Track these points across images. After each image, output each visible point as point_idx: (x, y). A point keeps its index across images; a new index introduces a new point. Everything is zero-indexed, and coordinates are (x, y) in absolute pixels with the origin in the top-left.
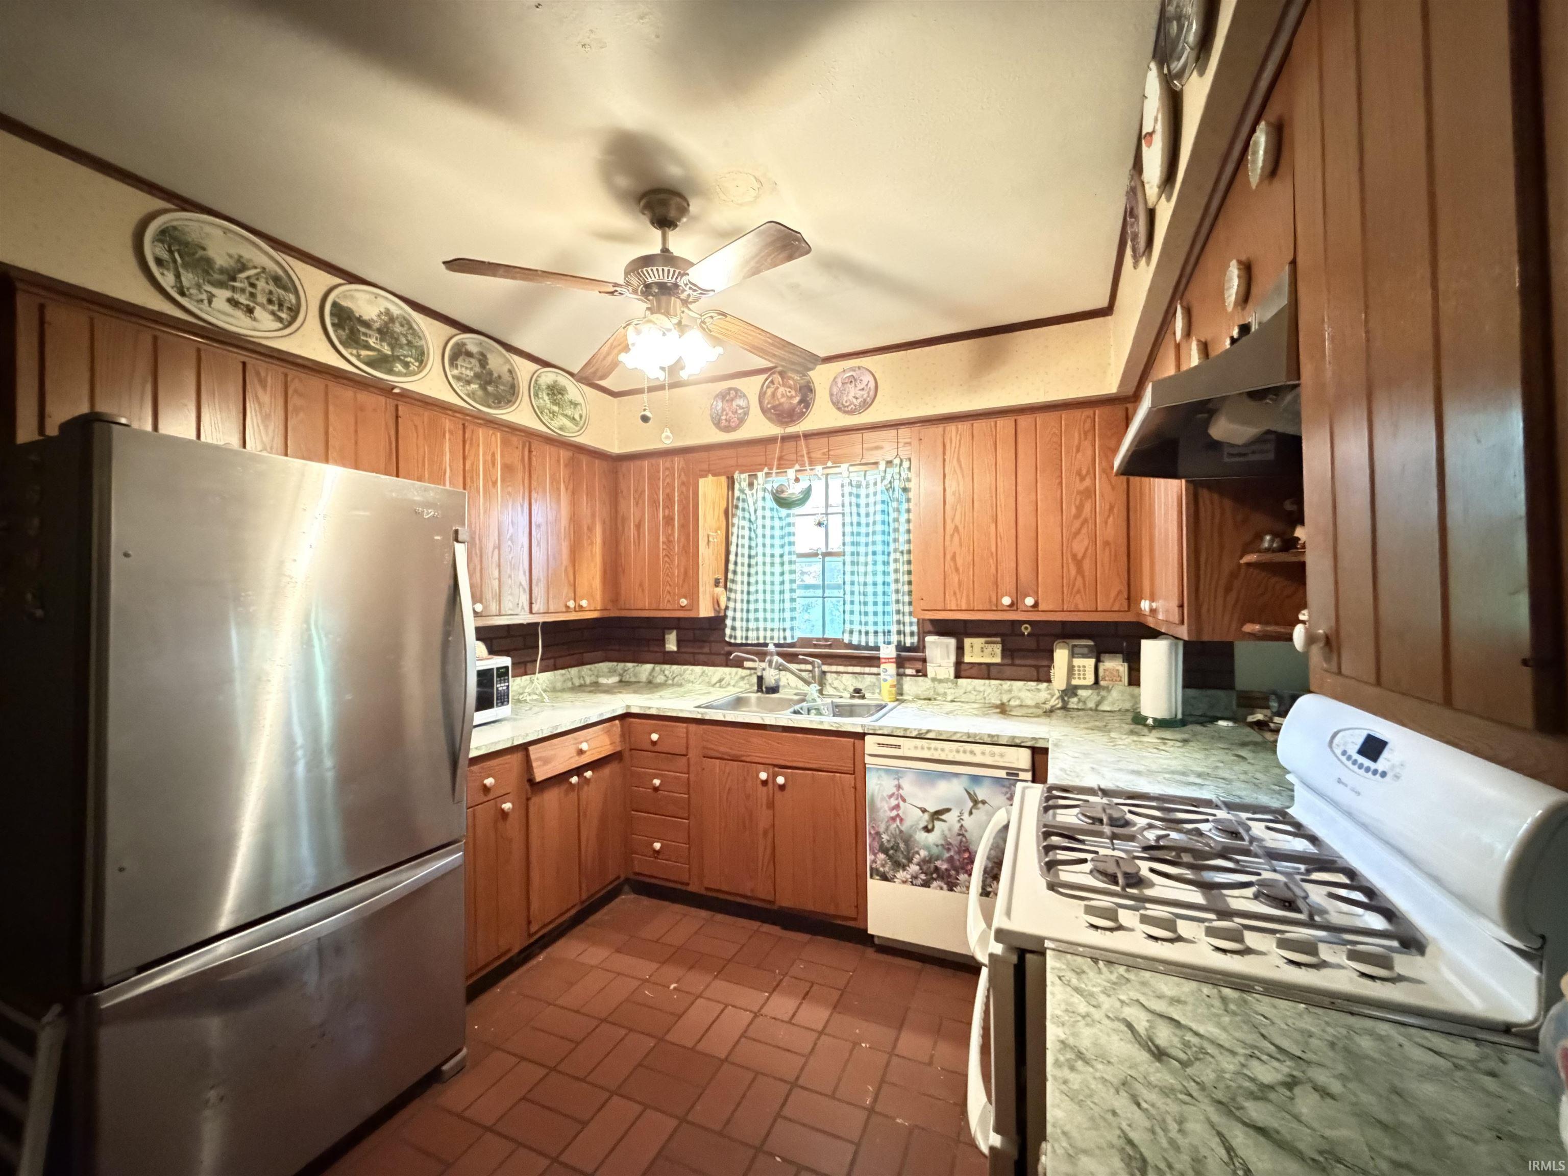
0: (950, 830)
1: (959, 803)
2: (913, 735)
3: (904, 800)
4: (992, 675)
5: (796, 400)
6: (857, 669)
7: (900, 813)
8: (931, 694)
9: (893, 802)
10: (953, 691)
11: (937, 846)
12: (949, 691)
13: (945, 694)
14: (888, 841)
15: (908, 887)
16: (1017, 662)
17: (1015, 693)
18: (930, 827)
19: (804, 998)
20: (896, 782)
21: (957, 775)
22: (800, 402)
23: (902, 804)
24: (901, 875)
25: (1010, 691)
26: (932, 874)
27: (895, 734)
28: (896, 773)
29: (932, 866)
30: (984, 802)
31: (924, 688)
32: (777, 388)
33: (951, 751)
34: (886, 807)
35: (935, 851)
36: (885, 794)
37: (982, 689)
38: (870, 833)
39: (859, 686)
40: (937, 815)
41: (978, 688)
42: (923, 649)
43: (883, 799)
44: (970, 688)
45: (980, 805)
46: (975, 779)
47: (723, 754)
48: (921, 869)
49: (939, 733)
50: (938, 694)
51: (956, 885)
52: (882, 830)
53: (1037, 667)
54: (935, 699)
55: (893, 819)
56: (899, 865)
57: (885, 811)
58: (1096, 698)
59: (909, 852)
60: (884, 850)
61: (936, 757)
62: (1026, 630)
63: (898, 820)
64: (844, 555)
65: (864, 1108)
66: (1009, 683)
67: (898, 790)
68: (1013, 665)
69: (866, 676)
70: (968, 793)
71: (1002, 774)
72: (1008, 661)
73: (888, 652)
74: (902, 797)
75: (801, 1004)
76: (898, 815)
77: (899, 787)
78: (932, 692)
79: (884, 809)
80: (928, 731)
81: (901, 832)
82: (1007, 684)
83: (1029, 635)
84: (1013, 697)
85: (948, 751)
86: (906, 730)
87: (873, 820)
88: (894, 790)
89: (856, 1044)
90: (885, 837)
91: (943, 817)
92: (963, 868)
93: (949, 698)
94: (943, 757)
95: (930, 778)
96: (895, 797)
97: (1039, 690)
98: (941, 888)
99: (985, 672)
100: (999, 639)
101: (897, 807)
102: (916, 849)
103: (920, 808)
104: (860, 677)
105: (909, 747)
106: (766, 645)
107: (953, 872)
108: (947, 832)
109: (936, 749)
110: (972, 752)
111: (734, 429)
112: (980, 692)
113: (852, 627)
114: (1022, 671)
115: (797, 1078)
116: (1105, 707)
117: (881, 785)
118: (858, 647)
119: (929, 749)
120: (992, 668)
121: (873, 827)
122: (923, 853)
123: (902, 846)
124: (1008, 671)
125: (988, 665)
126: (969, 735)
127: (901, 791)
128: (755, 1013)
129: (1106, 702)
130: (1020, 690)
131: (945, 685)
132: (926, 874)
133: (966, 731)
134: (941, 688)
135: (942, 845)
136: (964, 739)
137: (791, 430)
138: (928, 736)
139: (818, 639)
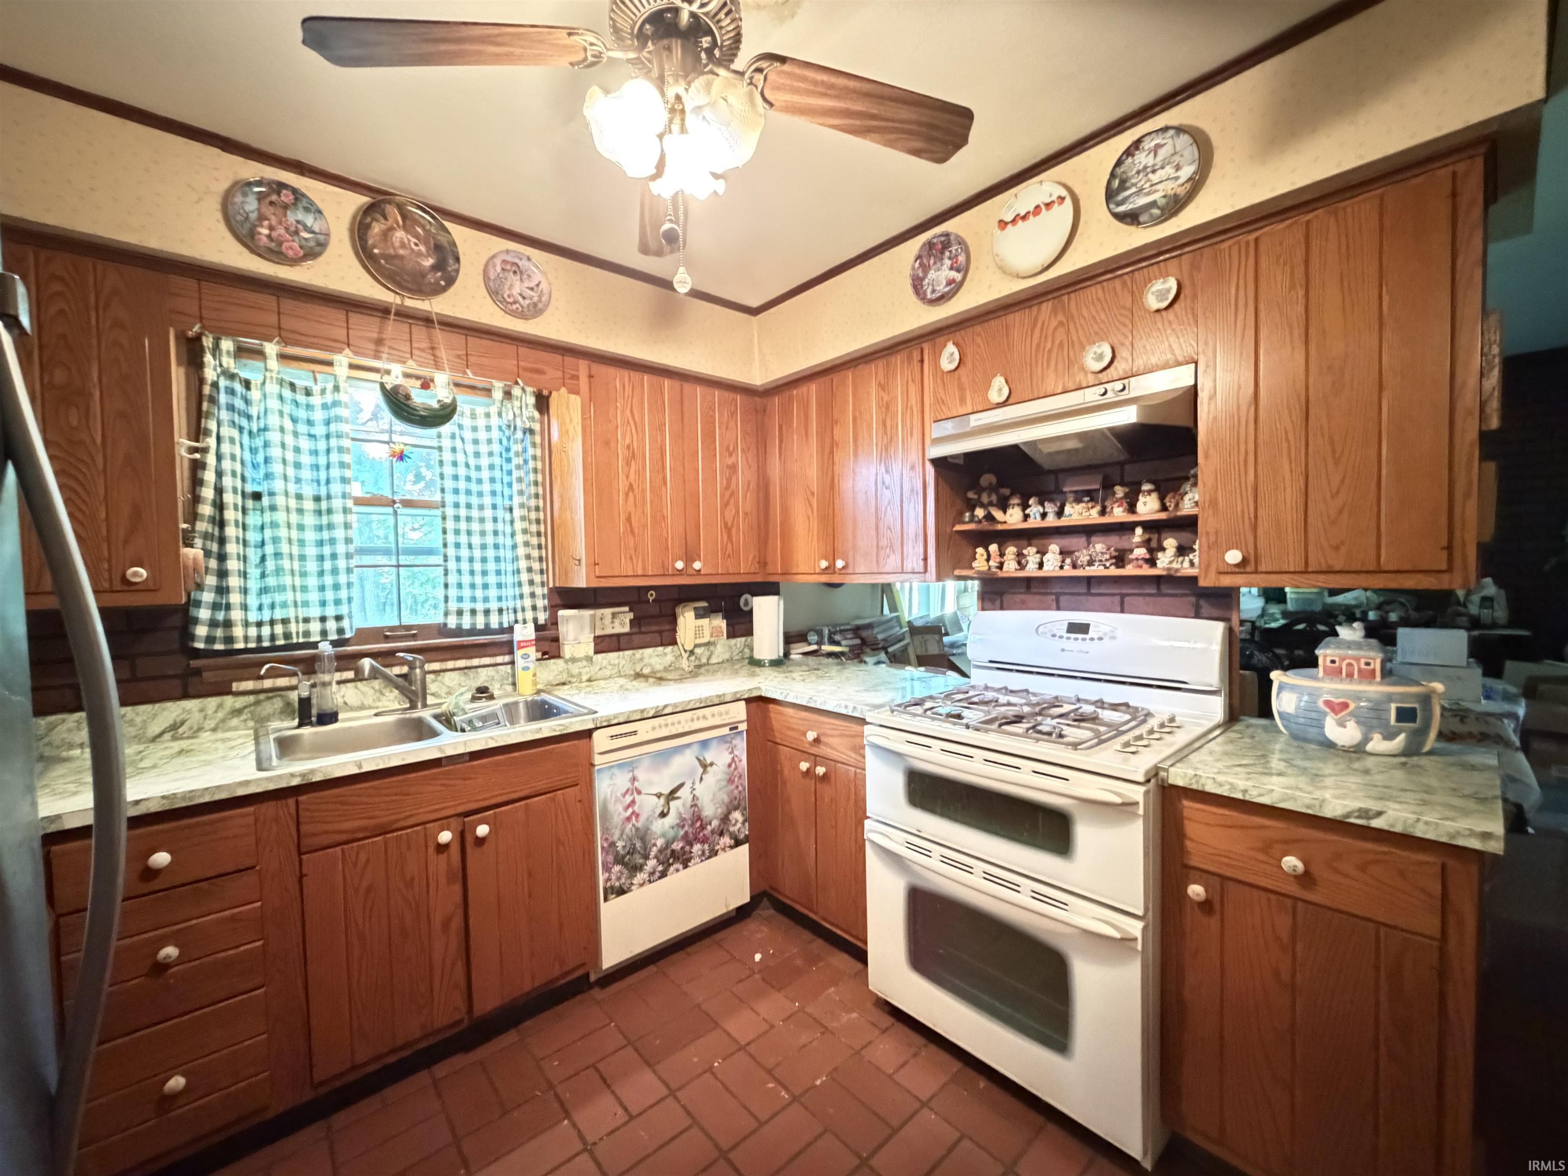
0: (684, 805)
1: (692, 773)
2: (650, 715)
3: (639, 793)
4: (622, 646)
5: (429, 262)
6: (462, 663)
7: (636, 808)
8: (564, 677)
9: (628, 799)
10: (587, 669)
11: (673, 828)
12: (584, 671)
13: (580, 674)
14: (624, 847)
15: (648, 887)
16: (643, 629)
17: (646, 661)
18: (665, 811)
19: (609, 1086)
20: (631, 775)
21: (688, 745)
22: (435, 268)
23: (637, 797)
24: (640, 877)
25: (642, 659)
26: (668, 860)
27: (632, 719)
28: (630, 765)
29: (669, 852)
30: (712, 764)
31: (556, 672)
32: (391, 229)
33: (687, 721)
34: (620, 808)
35: (671, 833)
36: (619, 794)
37: (616, 662)
38: (603, 848)
39: (479, 683)
40: (672, 795)
41: (612, 662)
42: (555, 624)
43: (617, 800)
44: (605, 663)
45: (709, 769)
46: (704, 744)
47: (352, 831)
48: (658, 861)
49: (675, 705)
50: (572, 676)
51: (689, 860)
52: (616, 837)
53: (660, 632)
54: (570, 682)
55: (629, 819)
56: (636, 869)
57: (620, 814)
58: (707, 654)
59: (645, 849)
60: (619, 860)
61: (674, 732)
62: (652, 596)
63: (634, 818)
64: (443, 506)
65: (790, 1104)
66: (640, 651)
67: (633, 784)
68: (641, 633)
69: (480, 670)
70: (699, 760)
71: (726, 731)
72: (635, 630)
73: (525, 632)
74: (636, 789)
75: (613, 1092)
76: (633, 812)
77: (634, 779)
78: (565, 676)
79: (618, 812)
80: (665, 706)
81: (637, 829)
82: (639, 653)
83: (653, 601)
84: (645, 665)
85: (684, 722)
86: (642, 711)
87: (605, 830)
88: (629, 785)
89: (711, 1069)
90: (620, 844)
91: (677, 795)
92: (696, 839)
93: (585, 678)
94: (681, 730)
95: (665, 757)
96: (630, 792)
97: (665, 654)
98: (677, 870)
99: (614, 644)
100: (626, 609)
101: (633, 802)
102: (653, 842)
103: (656, 795)
104: (471, 673)
105: (645, 730)
106: (314, 645)
107: (687, 848)
108: (682, 810)
109: (673, 724)
110: (704, 717)
111: (294, 262)
112: (615, 665)
113: (461, 605)
114: (648, 638)
115: (716, 1145)
116: (714, 660)
117: (614, 785)
118: (473, 632)
119: (666, 725)
120: (621, 638)
121: (607, 839)
122: (660, 842)
123: (638, 845)
124: (637, 639)
125: (618, 636)
126: (701, 701)
127: (636, 784)
128: (585, 1150)
129: (713, 656)
130: (650, 657)
131: (580, 664)
132: (663, 863)
133: (698, 697)
134: (575, 669)
135: (678, 825)
136: (698, 705)
137: (412, 303)
138: (666, 711)
139: (392, 629)
